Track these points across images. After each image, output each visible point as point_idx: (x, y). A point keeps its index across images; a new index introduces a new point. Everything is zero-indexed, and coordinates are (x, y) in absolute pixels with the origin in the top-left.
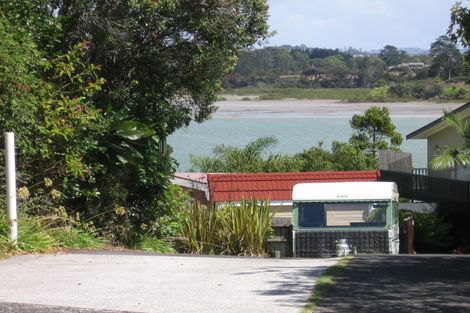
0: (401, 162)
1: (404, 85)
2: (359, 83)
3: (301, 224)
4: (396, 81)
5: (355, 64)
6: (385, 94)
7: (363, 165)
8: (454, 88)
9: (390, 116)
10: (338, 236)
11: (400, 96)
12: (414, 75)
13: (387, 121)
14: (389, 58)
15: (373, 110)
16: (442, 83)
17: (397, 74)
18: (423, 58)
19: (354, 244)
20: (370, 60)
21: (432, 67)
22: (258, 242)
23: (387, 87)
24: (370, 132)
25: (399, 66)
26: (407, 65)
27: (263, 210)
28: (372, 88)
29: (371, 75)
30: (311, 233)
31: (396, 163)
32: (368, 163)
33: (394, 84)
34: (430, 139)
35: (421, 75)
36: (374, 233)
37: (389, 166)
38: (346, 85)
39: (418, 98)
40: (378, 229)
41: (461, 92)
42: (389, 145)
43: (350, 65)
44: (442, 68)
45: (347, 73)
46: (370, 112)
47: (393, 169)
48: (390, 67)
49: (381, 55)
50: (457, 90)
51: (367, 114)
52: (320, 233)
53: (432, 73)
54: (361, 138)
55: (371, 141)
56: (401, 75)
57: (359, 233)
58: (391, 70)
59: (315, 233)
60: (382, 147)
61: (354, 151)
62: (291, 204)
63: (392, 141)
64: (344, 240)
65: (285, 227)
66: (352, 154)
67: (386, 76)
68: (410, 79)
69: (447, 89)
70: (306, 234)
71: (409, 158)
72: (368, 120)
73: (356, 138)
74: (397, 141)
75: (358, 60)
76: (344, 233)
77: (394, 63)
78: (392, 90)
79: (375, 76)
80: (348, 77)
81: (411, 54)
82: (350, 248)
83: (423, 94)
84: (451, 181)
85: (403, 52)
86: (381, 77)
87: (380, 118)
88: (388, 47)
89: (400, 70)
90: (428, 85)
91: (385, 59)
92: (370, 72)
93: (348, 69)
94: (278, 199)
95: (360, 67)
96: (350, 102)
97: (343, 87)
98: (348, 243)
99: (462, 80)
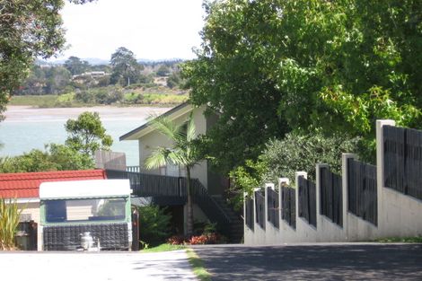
0: (116, 160)
1: (89, 91)
2: (47, 90)
3: (49, 220)
4: (80, 88)
5: (43, 73)
6: (71, 101)
7: (79, 164)
8: (133, 94)
9: (101, 120)
10: (82, 229)
11: (85, 101)
12: (97, 82)
13: (98, 124)
14: (73, 67)
15: (86, 115)
16: (121, 89)
17: (81, 81)
18: (102, 67)
19: (97, 236)
20: (57, 69)
21: (113, 76)
22: (9, 236)
23: (73, 94)
24: (83, 135)
25: (83, 74)
26: (90, 73)
27: (13, 207)
28: (59, 94)
29: (57, 84)
30: (57, 228)
31: (111, 161)
32: (84, 162)
33: (79, 91)
34: (141, 140)
35: (103, 83)
36: (115, 225)
37: (105, 165)
38: (35, 92)
39: (102, 103)
40: (118, 222)
41: (140, 97)
42: (101, 146)
43: (38, 75)
44: (122, 76)
45: (36, 82)
46: (82, 116)
47: (109, 168)
48: (75, 76)
49: (66, 65)
50: (136, 95)
51: (80, 118)
52: (66, 227)
53: (113, 81)
54: (76, 140)
55: (84, 143)
56: (85, 83)
57: (102, 226)
58: (75, 79)
59: (62, 227)
60: (94, 148)
61: (70, 152)
62: (39, 201)
63: (103, 143)
64: (88, 233)
65: (26, 223)
66: (68, 155)
67: (72, 84)
68: (94, 86)
69: (127, 95)
70: (52, 228)
71: (123, 158)
72: (81, 124)
73: (70, 140)
74: (107, 142)
75: (45, 69)
76: (88, 226)
77: (78, 72)
78: (78, 96)
79: (61, 84)
80: (37, 85)
81: (93, 63)
82: (94, 240)
83: (105, 99)
84: (161, 177)
85: (86, 62)
86: (67, 84)
87: (92, 122)
88: (72, 58)
89: (83, 78)
90: (110, 91)
91: (69, 69)
92: (57, 80)
93: (36, 78)
94: (24, 197)
95: (47, 76)
96: (41, 107)
97: (33, 94)
98: (92, 235)
99: (140, 86)
